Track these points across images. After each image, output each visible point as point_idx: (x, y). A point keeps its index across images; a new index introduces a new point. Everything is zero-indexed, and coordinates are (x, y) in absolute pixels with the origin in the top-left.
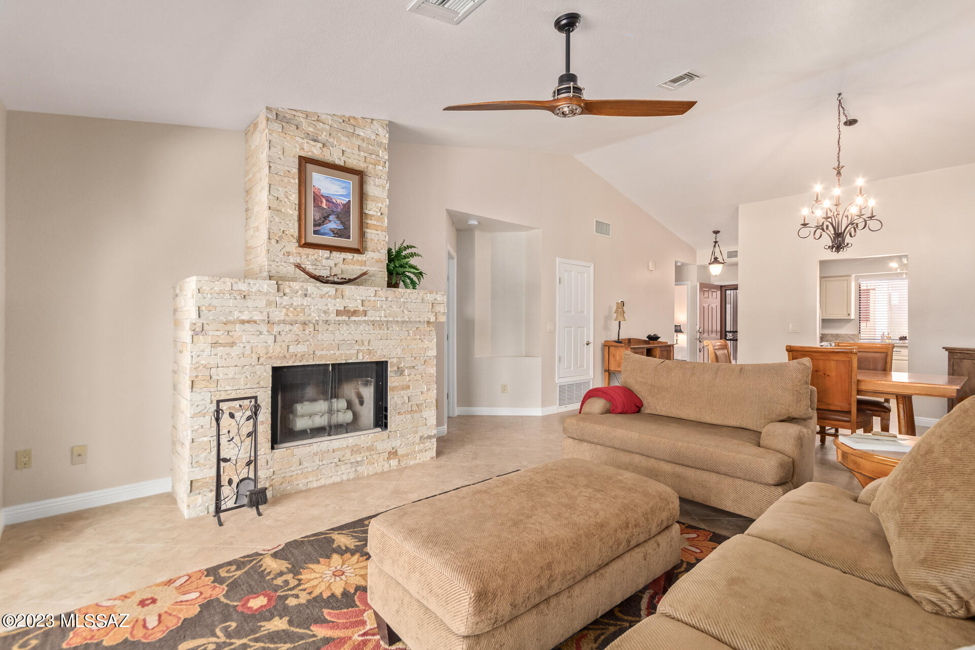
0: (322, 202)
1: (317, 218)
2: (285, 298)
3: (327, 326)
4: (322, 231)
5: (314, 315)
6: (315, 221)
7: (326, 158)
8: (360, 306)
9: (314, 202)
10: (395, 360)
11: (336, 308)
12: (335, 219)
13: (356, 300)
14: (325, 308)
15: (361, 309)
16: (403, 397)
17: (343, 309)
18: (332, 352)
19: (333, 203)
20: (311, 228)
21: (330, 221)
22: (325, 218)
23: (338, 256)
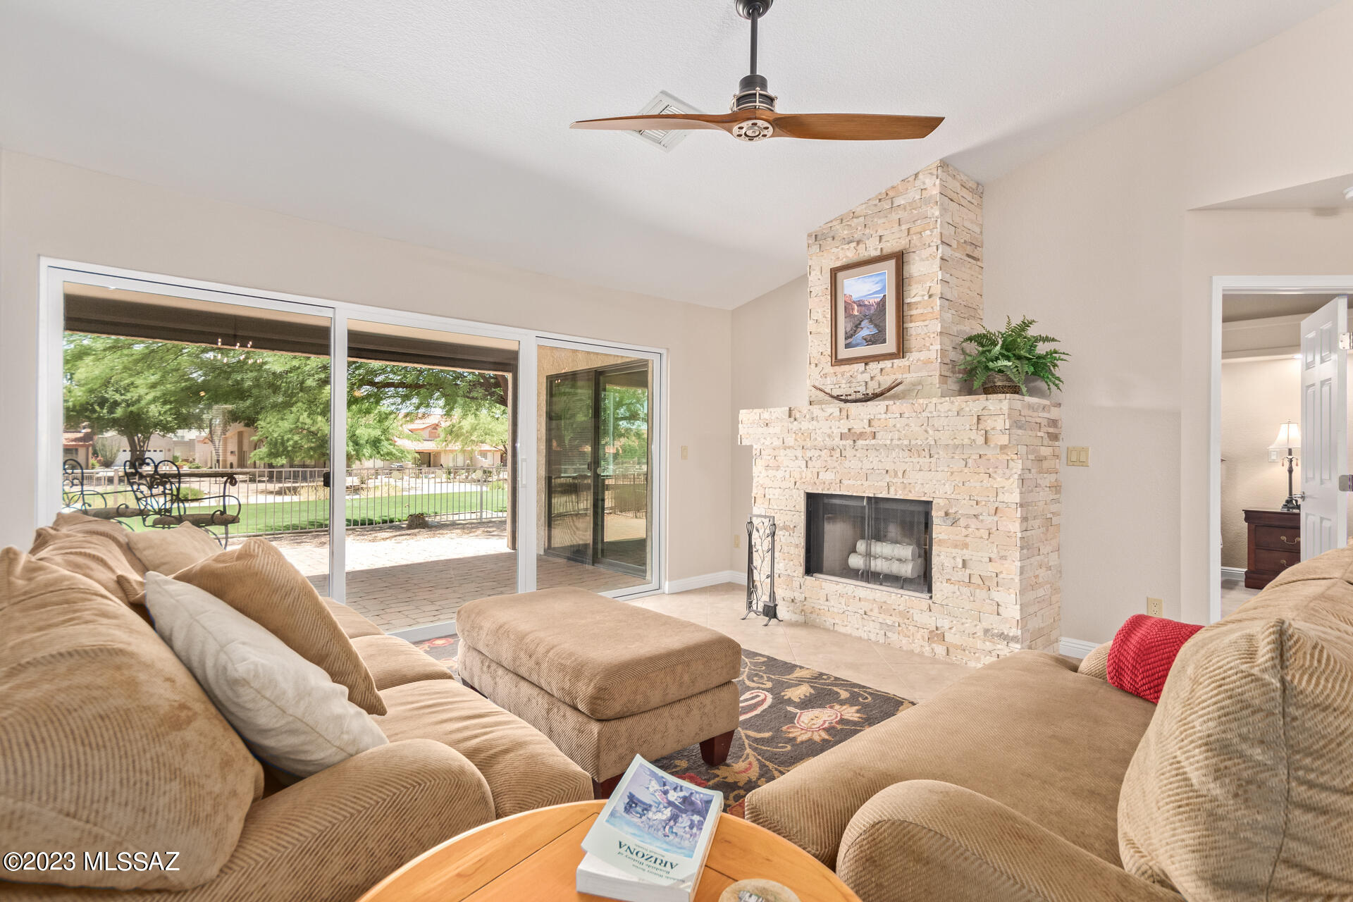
0: (853, 309)
1: (848, 329)
2: (795, 423)
3: (855, 452)
4: (854, 342)
5: (819, 439)
6: (846, 333)
7: (861, 255)
8: (866, 427)
9: (846, 311)
10: (942, 502)
11: (840, 430)
12: (867, 324)
13: (862, 420)
14: (829, 431)
15: (868, 430)
16: (954, 558)
17: (846, 431)
18: (859, 483)
19: (865, 305)
20: (841, 341)
21: (862, 328)
22: (857, 326)
23: (874, 367)
